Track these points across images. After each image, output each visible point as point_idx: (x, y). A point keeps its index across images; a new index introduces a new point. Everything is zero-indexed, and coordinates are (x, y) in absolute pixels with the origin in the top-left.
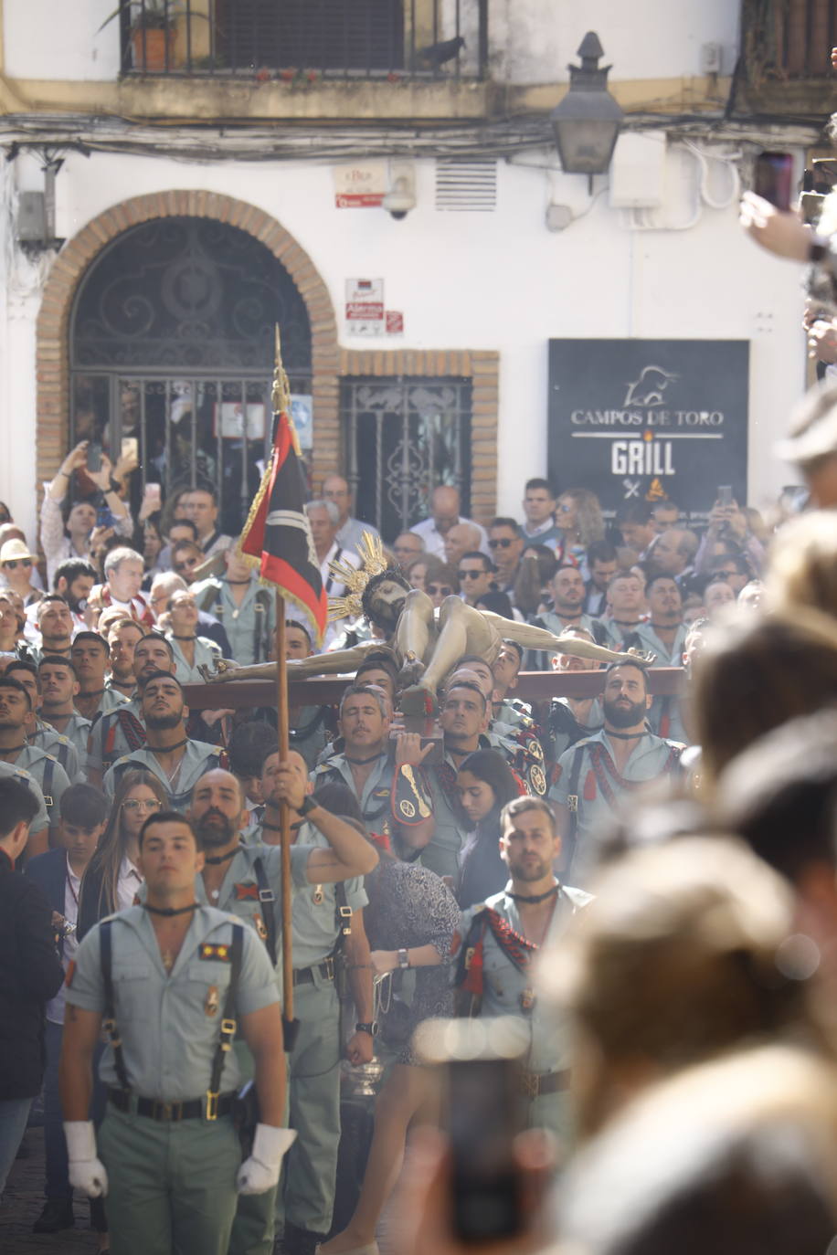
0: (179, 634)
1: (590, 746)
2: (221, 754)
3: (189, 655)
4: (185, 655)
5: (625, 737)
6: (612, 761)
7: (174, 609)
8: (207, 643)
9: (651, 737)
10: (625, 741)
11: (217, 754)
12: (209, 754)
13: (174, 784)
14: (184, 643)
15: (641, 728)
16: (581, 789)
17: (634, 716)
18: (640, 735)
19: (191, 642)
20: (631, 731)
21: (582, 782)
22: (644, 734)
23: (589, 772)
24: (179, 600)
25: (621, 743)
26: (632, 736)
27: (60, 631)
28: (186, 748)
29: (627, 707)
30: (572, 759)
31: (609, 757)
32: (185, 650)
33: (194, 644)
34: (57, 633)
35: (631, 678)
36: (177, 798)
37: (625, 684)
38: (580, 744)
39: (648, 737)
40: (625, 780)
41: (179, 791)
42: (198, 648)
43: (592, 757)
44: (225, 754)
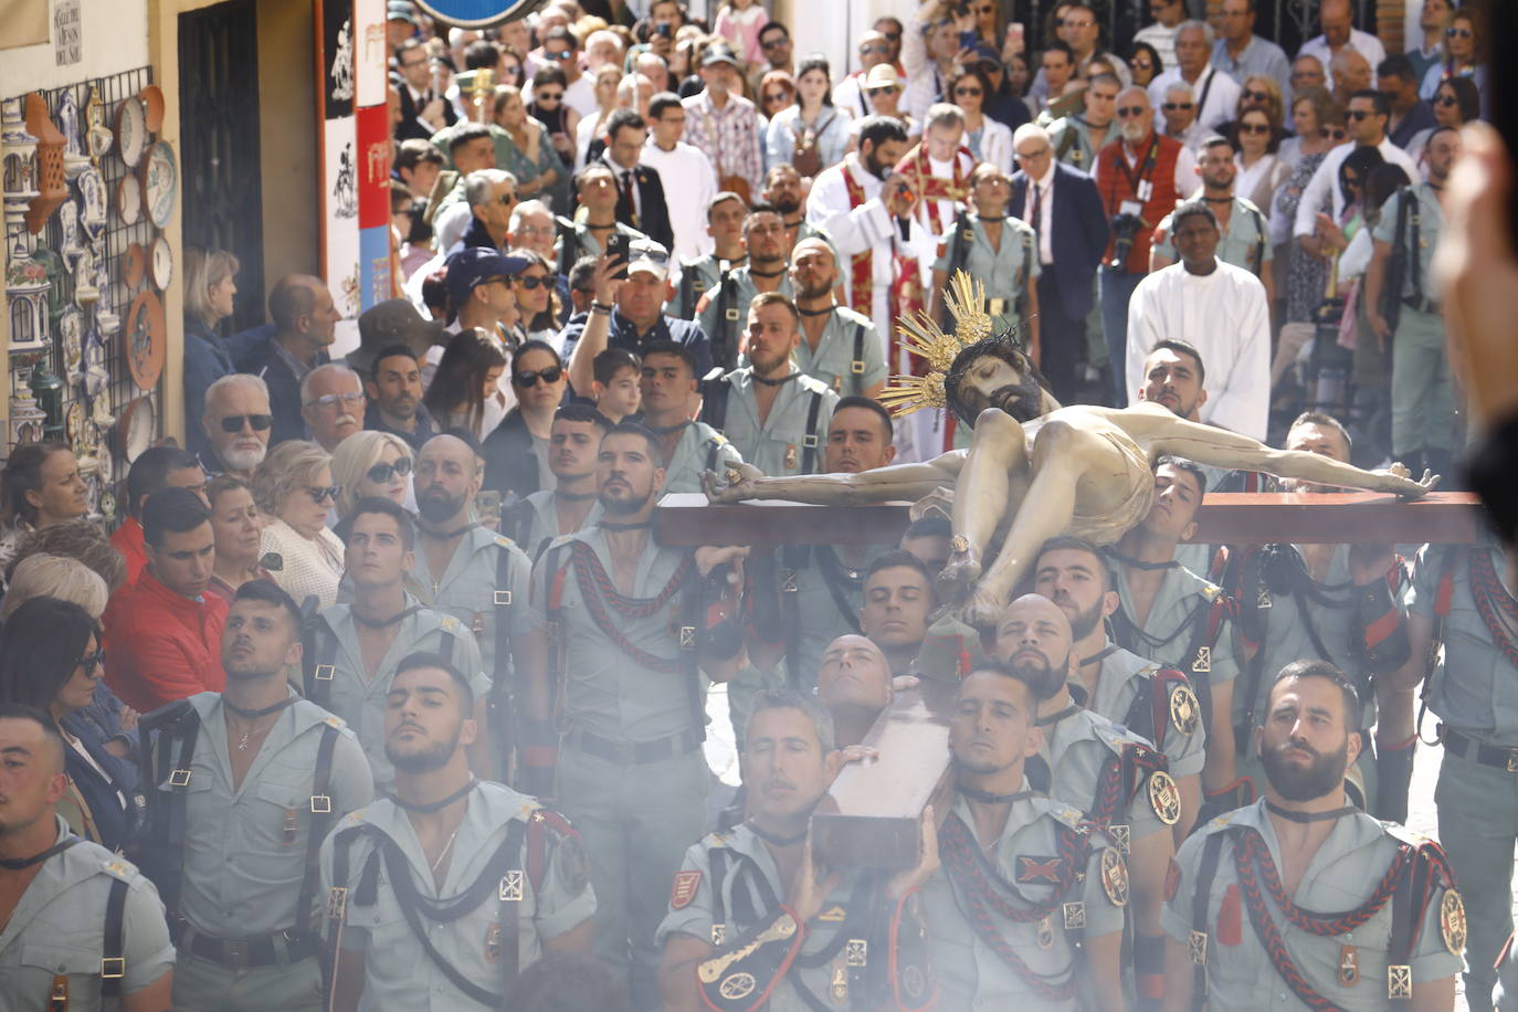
0: (984, 215)
1: (1235, 832)
2: (532, 818)
3: (994, 239)
4: (990, 238)
5: (1302, 818)
6: (1274, 868)
7: (978, 186)
8: (1017, 226)
9: (1357, 817)
10: (1301, 826)
11: (524, 818)
12: (509, 817)
13: (440, 876)
14: (990, 225)
15: (1338, 798)
16: (1212, 920)
17: (1322, 778)
18: (1337, 814)
19: (998, 224)
20: (1313, 806)
21: (1214, 907)
22: (1345, 812)
23: (1230, 889)
24: (984, 176)
25: (1294, 830)
26: (1318, 817)
27: (770, 250)
28: (467, 802)
29: (1306, 763)
30: (1199, 859)
31: (1271, 858)
32: (990, 233)
33: (1001, 226)
34: (766, 253)
35: (1316, 704)
36: (442, 906)
37: (1304, 714)
38: (1217, 825)
39: (1352, 816)
40: (1300, 909)
41: (446, 893)
42: (1006, 233)
43: (1236, 854)
44: (539, 817)
